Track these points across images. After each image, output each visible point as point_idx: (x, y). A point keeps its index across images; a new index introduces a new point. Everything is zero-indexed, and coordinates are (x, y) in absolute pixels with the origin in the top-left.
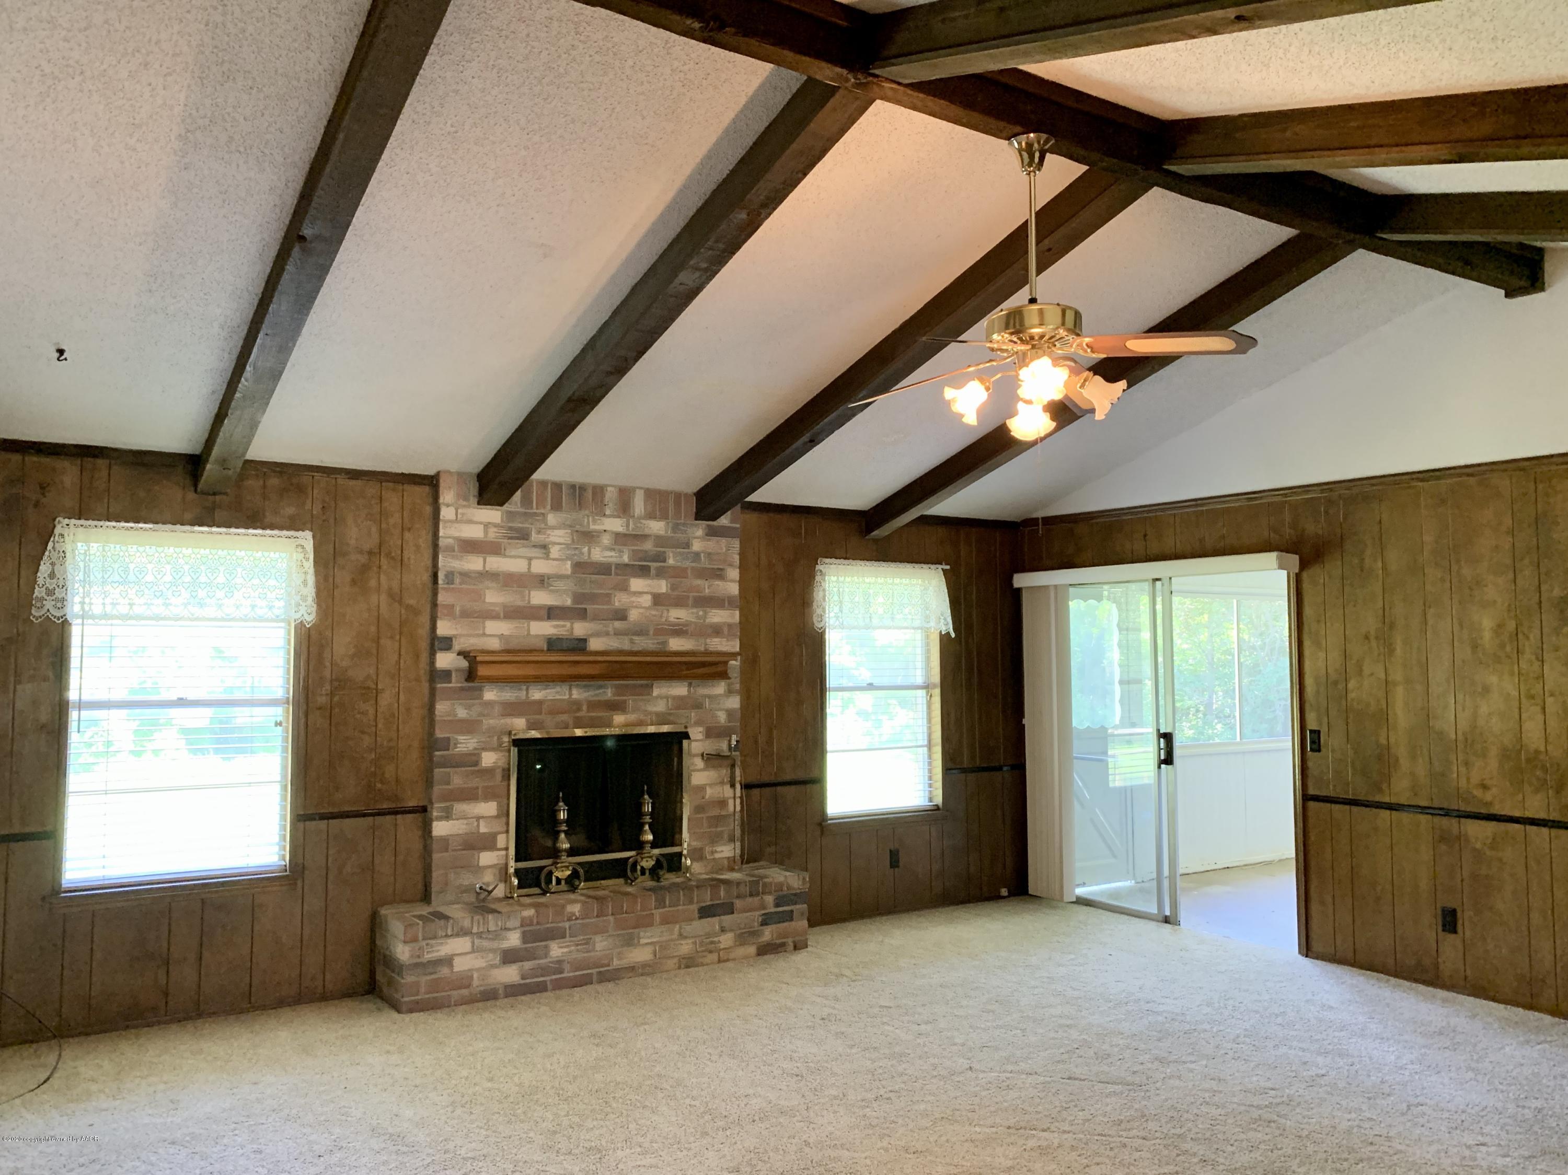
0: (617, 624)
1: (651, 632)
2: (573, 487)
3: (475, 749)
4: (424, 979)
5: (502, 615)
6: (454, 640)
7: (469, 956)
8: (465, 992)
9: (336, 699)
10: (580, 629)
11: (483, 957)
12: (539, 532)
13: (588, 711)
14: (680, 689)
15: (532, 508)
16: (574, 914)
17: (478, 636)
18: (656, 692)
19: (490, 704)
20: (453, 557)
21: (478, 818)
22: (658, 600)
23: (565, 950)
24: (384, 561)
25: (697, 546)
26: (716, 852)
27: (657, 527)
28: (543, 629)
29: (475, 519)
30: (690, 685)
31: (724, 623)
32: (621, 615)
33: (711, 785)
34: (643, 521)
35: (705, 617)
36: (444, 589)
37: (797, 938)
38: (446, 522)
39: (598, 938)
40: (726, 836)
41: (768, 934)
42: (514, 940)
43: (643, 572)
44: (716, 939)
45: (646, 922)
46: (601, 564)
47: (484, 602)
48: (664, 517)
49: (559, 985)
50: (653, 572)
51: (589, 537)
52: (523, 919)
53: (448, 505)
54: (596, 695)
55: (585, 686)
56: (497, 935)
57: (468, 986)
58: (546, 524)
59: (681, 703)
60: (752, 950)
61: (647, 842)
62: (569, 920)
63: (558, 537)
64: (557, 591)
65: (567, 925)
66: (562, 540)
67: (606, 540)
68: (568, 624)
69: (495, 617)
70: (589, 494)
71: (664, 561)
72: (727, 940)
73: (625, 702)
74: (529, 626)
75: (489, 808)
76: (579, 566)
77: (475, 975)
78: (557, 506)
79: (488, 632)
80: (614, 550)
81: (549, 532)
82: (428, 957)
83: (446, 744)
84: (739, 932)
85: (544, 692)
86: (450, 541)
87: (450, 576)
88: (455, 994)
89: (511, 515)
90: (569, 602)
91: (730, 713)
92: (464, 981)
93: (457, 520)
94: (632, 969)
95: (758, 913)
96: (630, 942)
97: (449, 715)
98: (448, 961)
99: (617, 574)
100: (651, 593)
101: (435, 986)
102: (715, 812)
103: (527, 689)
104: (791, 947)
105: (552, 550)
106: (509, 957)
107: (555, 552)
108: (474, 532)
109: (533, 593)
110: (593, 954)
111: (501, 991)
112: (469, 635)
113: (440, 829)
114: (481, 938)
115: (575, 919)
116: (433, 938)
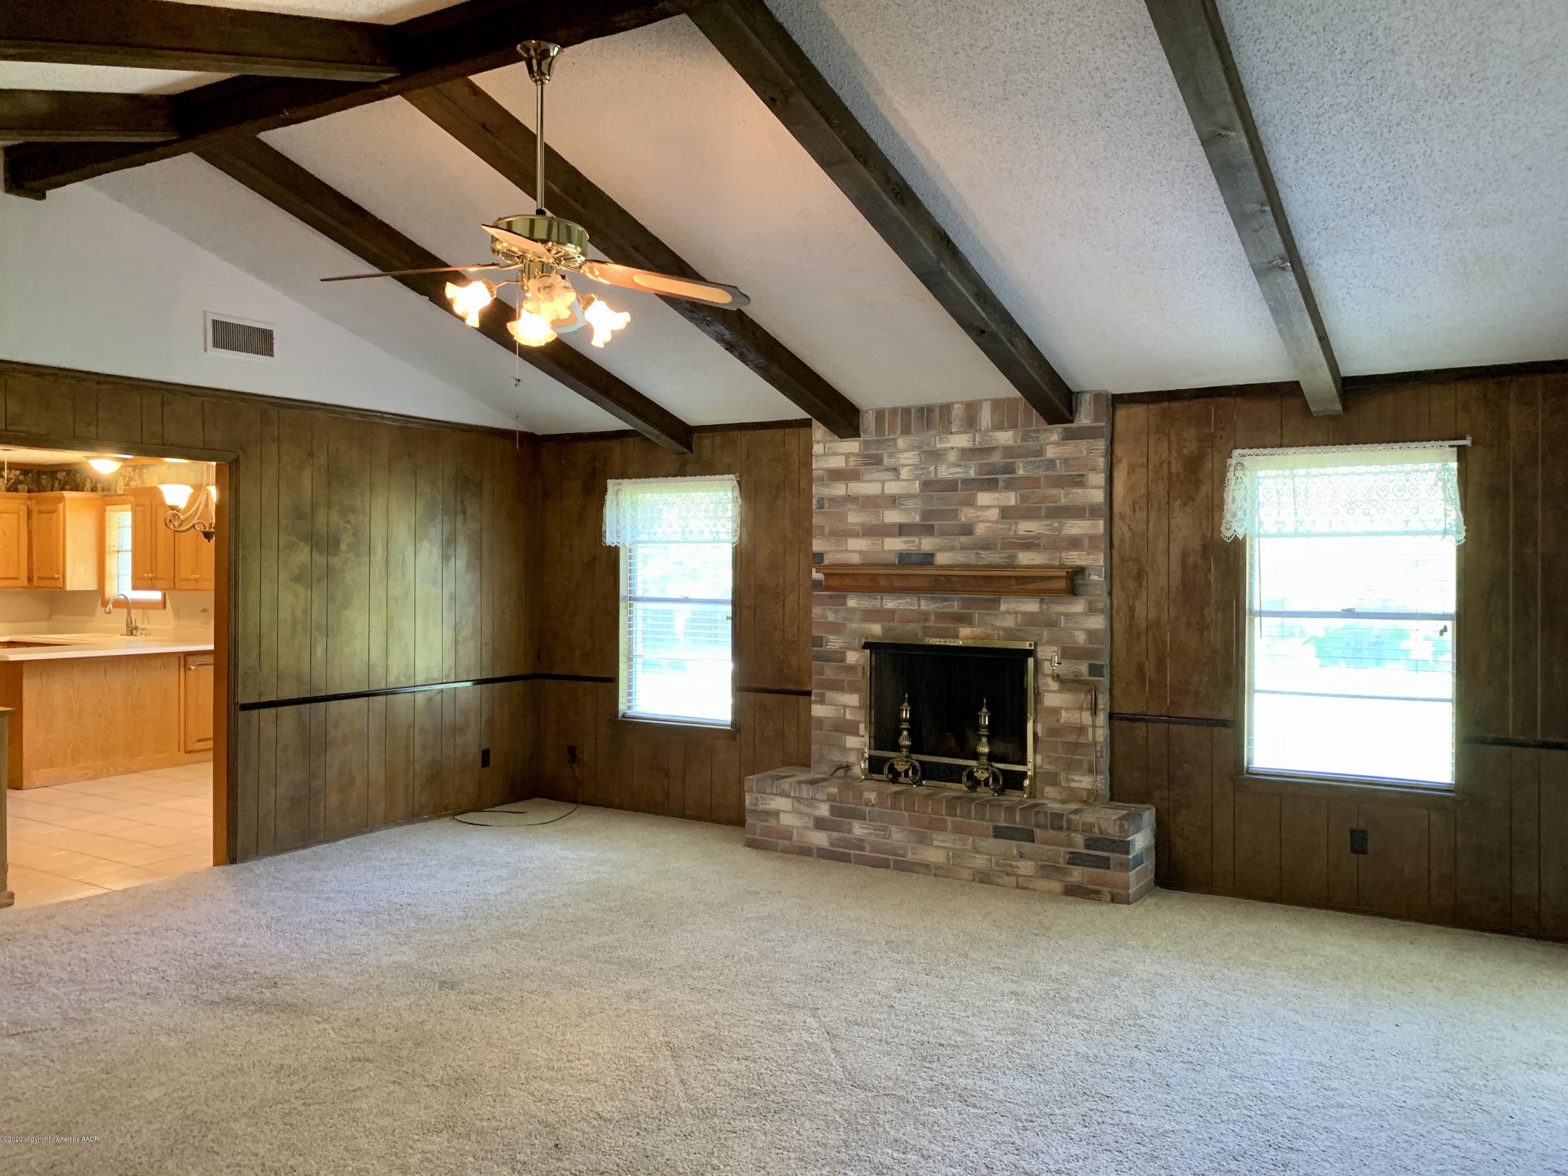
0: (963, 539)
1: (999, 546)
2: (921, 409)
3: (842, 648)
4: (759, 824)
5: (861, 533)
6: (824, 555)
7: (789, 815)
8: (788, 843)
9: (757, 601)
10: (927, 544)
11: (800, 819)
12: (890, 456)
13: (936, 622)
14: (1031, 606)
15: (884, 435)
16: (871, 801)
17: (842, 551)
18: (1003, 607)
19: (853, 610)
20: (824, 486)
21: (845, 707)
22: (1006, 513)
23: (866, 831)
24: (787, 493)
25: (1051, 452)
26: (1073, 780)
27: (1005, 437)
28: (895, 544)
29: (839, 451)
30: (1042, 601)
31: (1085, 535)
32: (967, 530)
33: (1066, 709)
34: (991, 434)
35: (1060, 529)
36: (817, 513)
37: (1116, 891)
38: (817, 456)
39: (894, 829)
40: (1085, 766)
41: (1077, 875)
42: (824, 810)
43: (990, 485)
44: (1014, 863)
45: (940, 826)
46: (947, 481)
47: (847, 522)
48: (1013, 426)
49: (861, 861)
50: (1001, 484)
51: (936, 456)
52: (829, 794)
53: (818, 442)
54: (944, 607)
55: (933, 598)
56: (811, 803)
57: (790, 839)
58: (897, 449)
59: (1031, 620)
60: (1057, 886)
61: (983, 754)
62: (867, 805)
63: (908, 458)
64: (906, 510)
65: (867, 809)
66: (910, 462)
67: (952, 457)
68: (917, 540)
69: (856, 535)
70: (936, 415)
71: (1013, 472)
72: (1026, 867)
73: (971, 615)
74: (883, 542)
75: (853, 699)
76: (927, 485)
77: (795, 831)
78: (906, 431)
79: (850, 547)
80: (960, 466)
81: (899, 455)
82: (761, 807)
83: (819, 642)
84: (1040, 863)
85: (895, 602)
86: (821, 472)
87: (821, 502)
88: (782, 843)
89: (867, 444)
90: (917, 519)
91: (1092, 635)
92: (786, 834)
93: (824, 455)
94: (925, 867)
95: (1062, 849)
96: (923, 840)
97: (822, 618)
98: (776, 814)
99: (963, 490)
100: (999, 507)
101: (768, 831)
102: (1071, 738)
104: (1109, 899)
105: (902, 472)
106: (820, 824)
107: (904, 473)
108: (838, 463)
109: (886, 512)
110: (889, 841)
111: (815, 851)
112: (835, 551)
113: (818, 710)
114: (799, 801)
115: (873, 806)
116: (764, 793)
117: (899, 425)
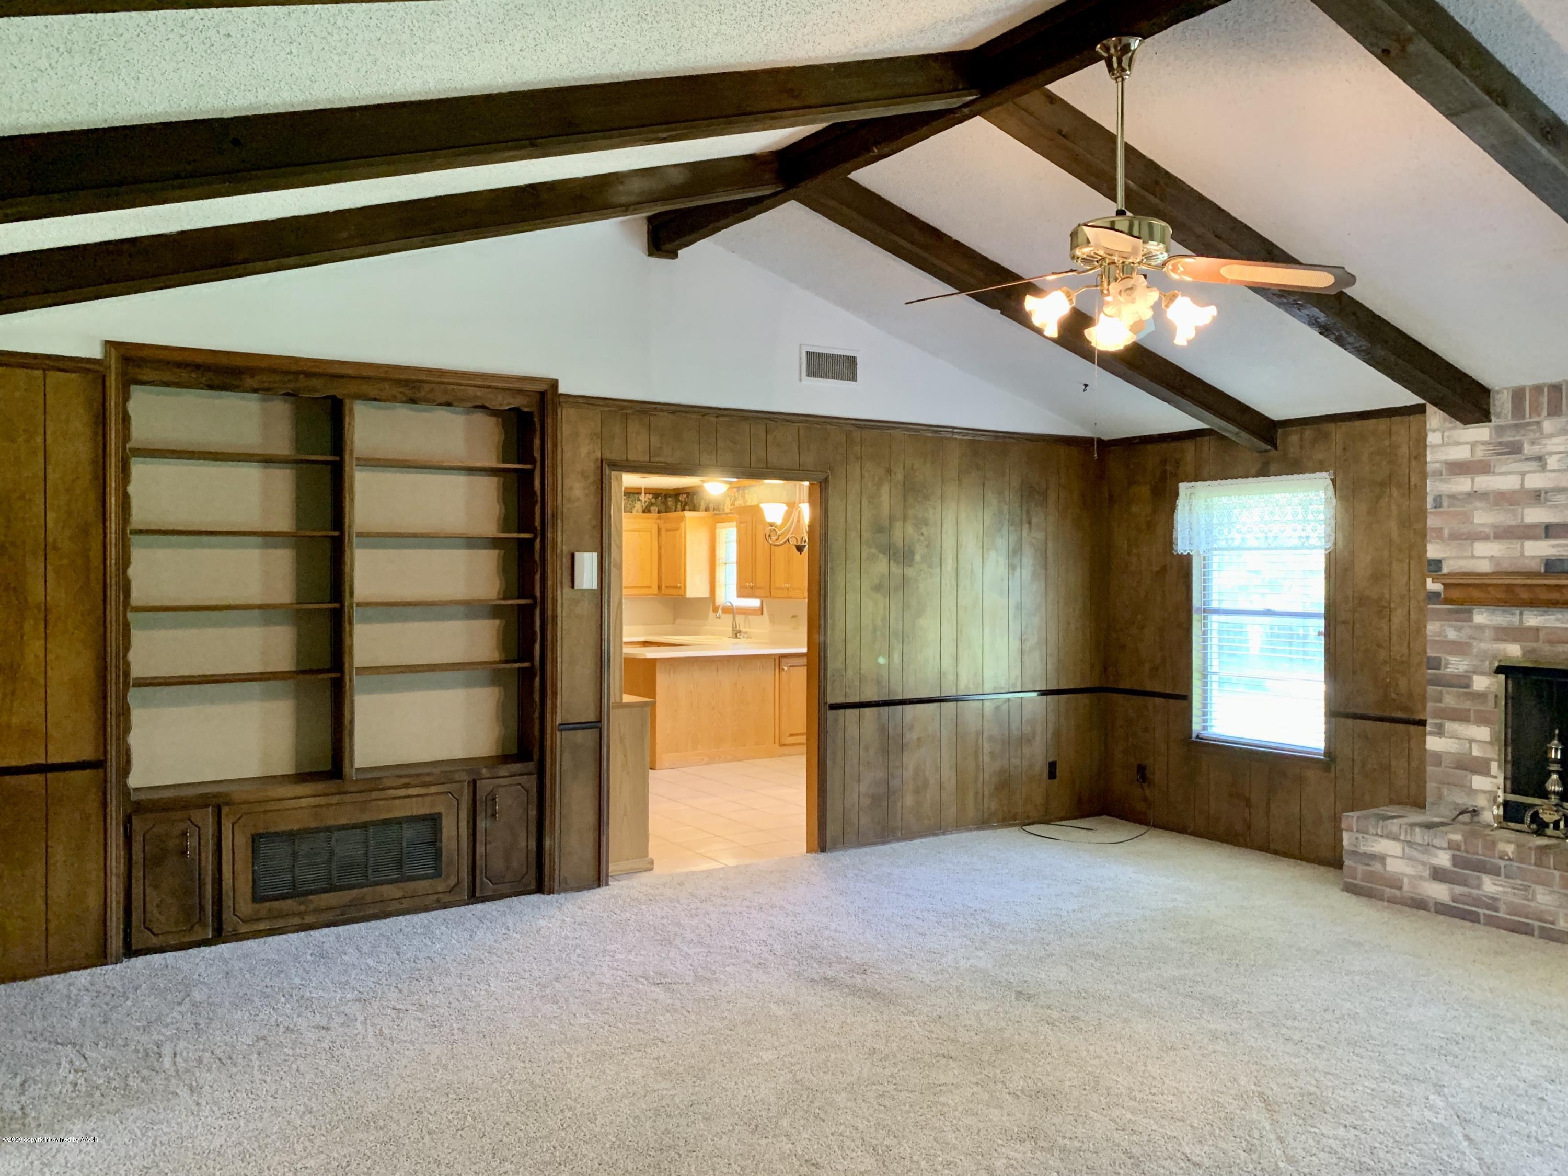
3: (1466, 671)
4: (1361, 868)
5: (1492, 535)
6: (1443, 562)
7: (1399, 861)
8: (1397, 893)
9: (1357, 615)
11: (1413, 866)
12: (1533, 443)
15: (1524, 417)
16: (1507, 854)
17: (1467, 557)
19: (1481, 628)
20: (1442, 481)
21: (1471, 741)
23: (1500, 889)
24: (1394, 491)
28: (1540, 549)
29: (1462, 440)
36: (1433, 513)
38: (1434, 446)
39: (1539, 889)
42: (1444, 859)
47: (1472, 523)
49: (1495, 923)
52: (1450, 842)
53: (1434, 431)
56: (1428, 847)
57: (1400, 888)
58: (1542, 434)
62: (1501, 858)
63: (1558, 445)
64: (1556, 506)
65: (1502, 863)
66: (1562, 448)
69: (1486, 538)
74: (1522, 547)
75: (1482, 733)
77: (1406, 880)
78: (1555, 411)
79: (1477, 553)
81: (1545, 441)
82: (1362, 849)
83: (1436, 663)
85: (1540, 618)
86: (1437, 465)
87: (1438, 500)
88: (1389, 892)
89: (1500, 430)
92: (1394, 882)
93: (1443, 445)
97: (1439, 636)
98: (1382, 858)
101: (1371, 876)
103: (1521, 614)
105: (1548, 461)
106: (1438, 875)
107: (1553, 462)
108: (1461, 453)
109: (1527, 511)
110: (1532, 904)
111: (1431, 905)
112: (1457, 558)
113: (1433, 743)
114: (1411, 847)
115: (1510, 860)
116: (1367, 833)
117: (1545, 406)
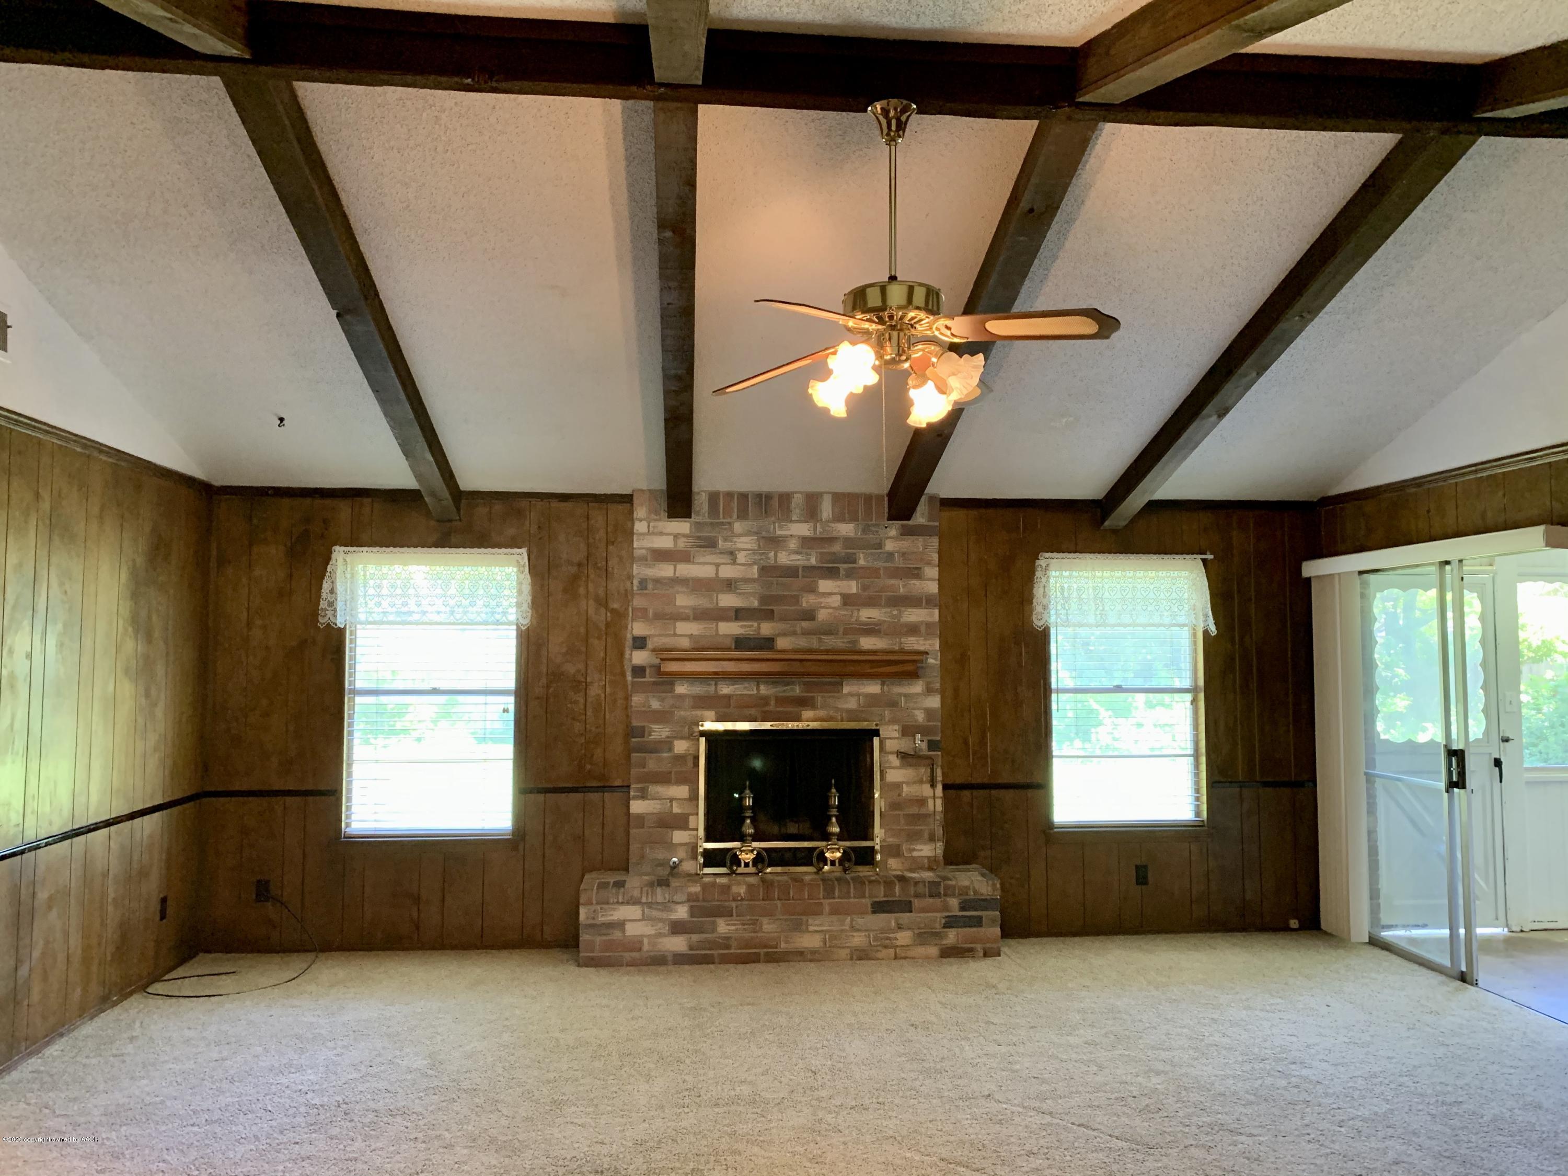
0: (805, 624)
1: (841, 632)
2: (759, 496)
3: (668, 737)
4: (598, 939)
5: (692, 617)
6: (648, 639)
7: (640, 923)
8: (635, 955)
9: (551, 690)
10: (766, 629)
11: (652, 926)
12: (725, 540)
13: (776, 706)
14: (873, 688)
15: (719, 518)
16: (739, 894)
17: (670, 635)
18: (846, 689)
19: (681, 697)
20: (647, 566)
21: (671, 800)
22: (847, 600)
23: (733, 928)
24: (591, 571)
25: (889, 546)
26: (914, 850)
27: (846, 529)
28: (731, 629)
29: (665, 531)
30: (883, 684)
31: (922, 622)
32: (809, 615)
33: (908, 783)
34: (833, 525)
35: (899, 616)
36: (638, 594)
37: (988, 945)
38: (639, 534)
39: (765, 920)
40: (926, 836)
41: (952, 937)
42: (682, 913)
43: (832, 573)
44: (891, 935)
45: (816, 912)
46: (788, 568)
47: (675, 605)
48: (854, 519)
49: (727, 960)
50: (842, 572)
51: (775, 542)
52: (689, 894)
53: (641, 520)
54: (784, 691)
55: (773, 683)
56: (666, 906)
57: (640, 950)
58: (733, 533)
59: (873, 700)
60: (933, 951)
61: (833, 834)
62: (734, 900)
63: (745, 543)
64: (744, 594)
65: (734, 904)
66: (748, 546)
67: (793, 544)
68: (755, 624)
69: (686, 618)
70: (775, 502)
71: (854, 562)
72: (904, 937)
73: (813, 698)
74: (717, 626)
75: (679, 791)
76: (764, 570)
77: (646, 941)
78: (743, 515)
79: (678, 632)
80: (801, 553)
81: (735, 539)
82: (601, 919)
83: (641, 732)
84: (917, 931)
85: (731, 687)
86: (644, 551)
87: (643, 583)
88: (628, 956)
89: (698, 526)
90: (756, 604)
91: (929, 712)
92: (635, 945)
93: (649, 533)
94: (801, 955)
95: (938, 915)
96: (798, 927)
97: (644, 707)
98: (621, 925)
99: (803, 577)
100: (841, 594)
101: (610, 945)
102: (914, 810)
103: (716, 685)
104: (981, 954)
105: (738, 556)
106: (677, 928)
107: (741, 557)
108: (665, 543)
109: (721, 596)
110: (759, 935)
111: (670, 958)
112: (660, 635)
113: (637, 807)
114: (650, 908)
115: (742, 900)
116: (608, 903)
117: (736, 510)
